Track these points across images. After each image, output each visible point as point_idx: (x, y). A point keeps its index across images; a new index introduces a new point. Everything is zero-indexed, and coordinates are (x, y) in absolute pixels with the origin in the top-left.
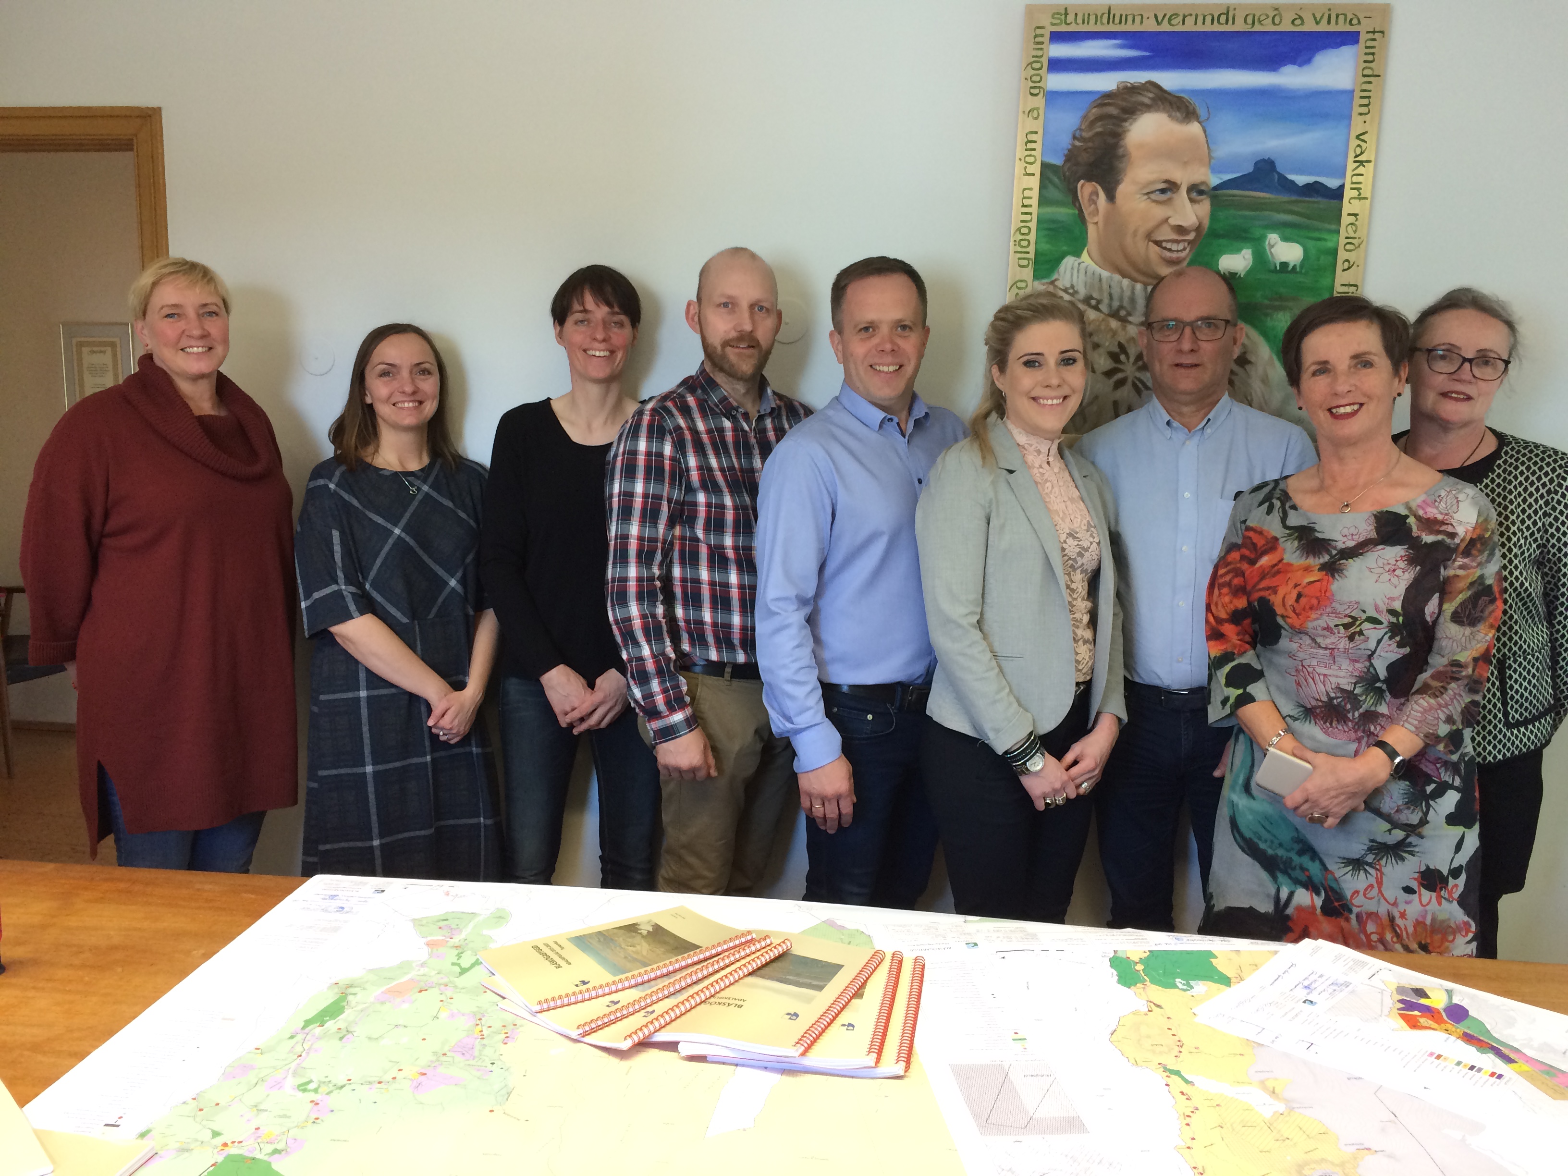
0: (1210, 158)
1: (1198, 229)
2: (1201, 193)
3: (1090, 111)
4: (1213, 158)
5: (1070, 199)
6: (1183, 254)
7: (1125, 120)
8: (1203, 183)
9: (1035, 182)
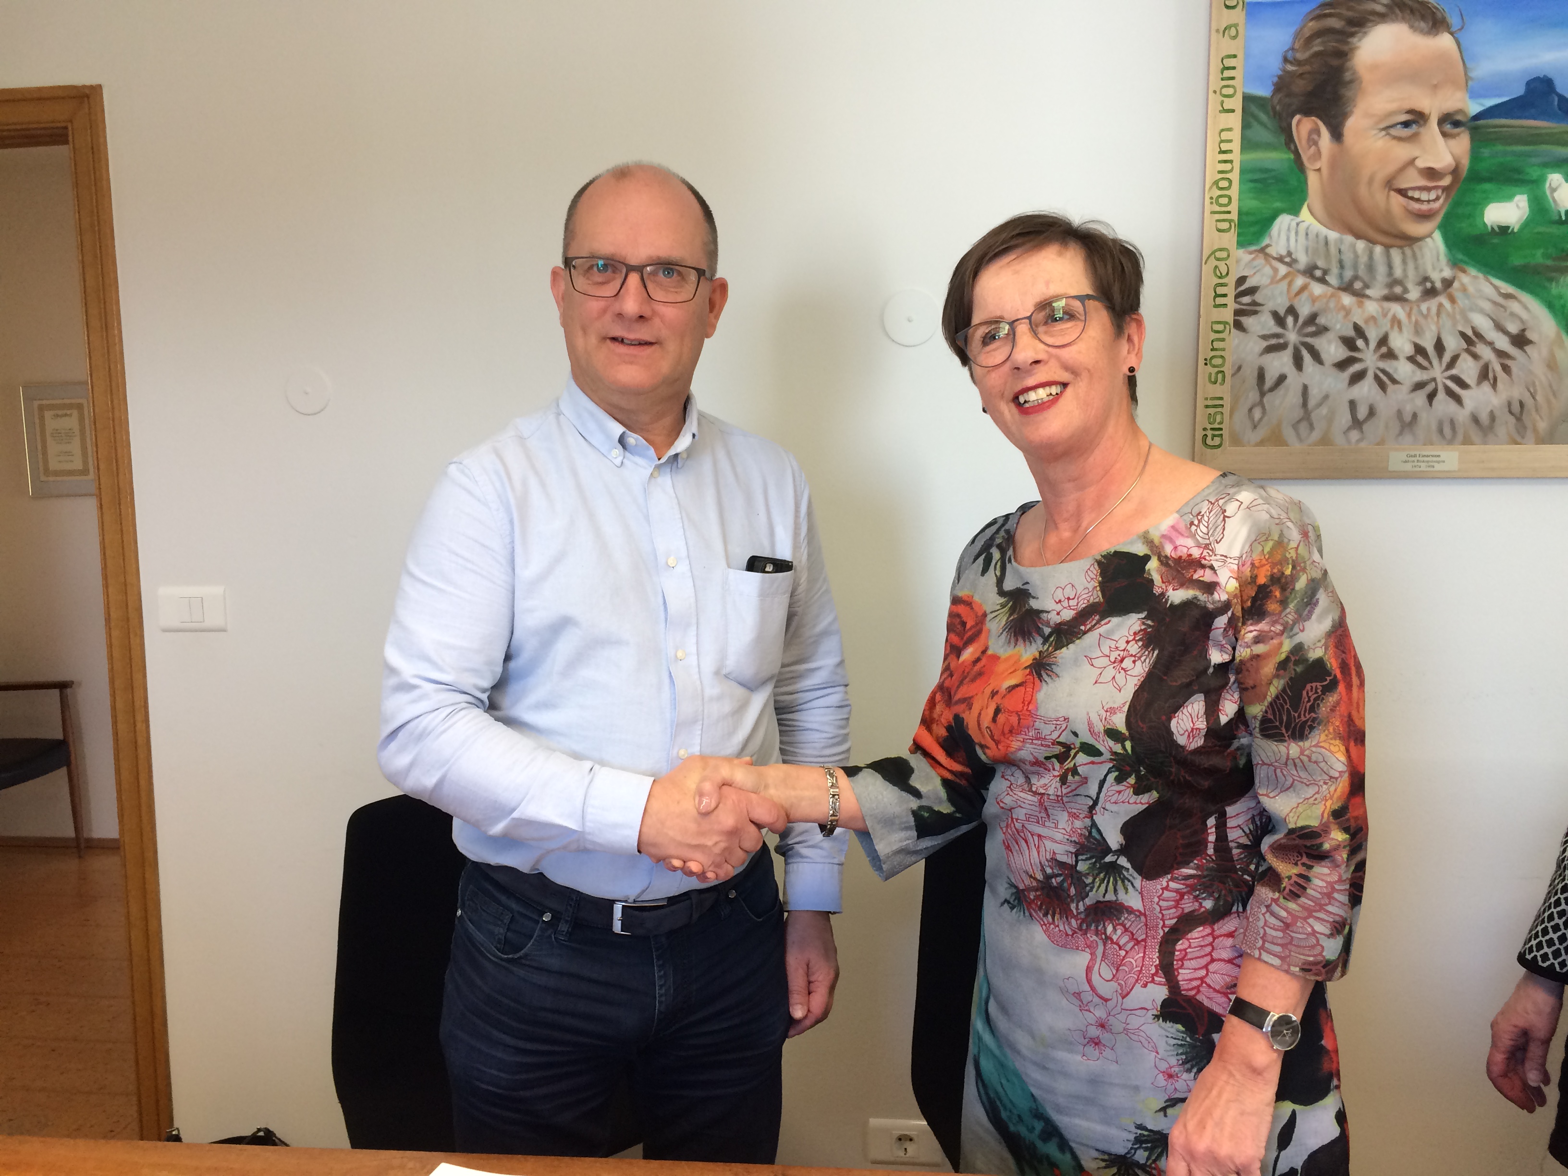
0: (1467, 78)
1: (1455, 172)
2: (1457, 124)
3: (1304, 26)
4: (1471, 79)
5: (1283, 139)
6: (1437, 205)
7: (1353, 35)
8: (1460, 111)
9: (1235, 121)
